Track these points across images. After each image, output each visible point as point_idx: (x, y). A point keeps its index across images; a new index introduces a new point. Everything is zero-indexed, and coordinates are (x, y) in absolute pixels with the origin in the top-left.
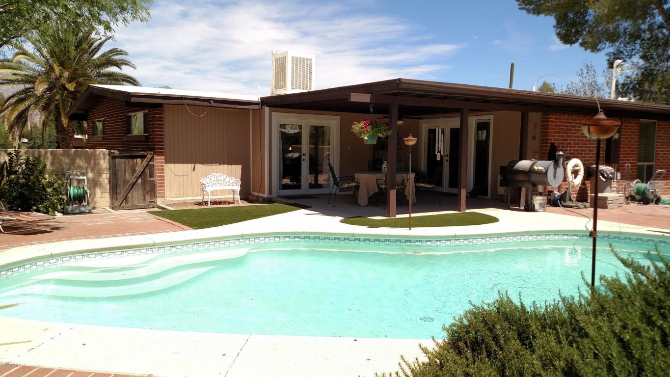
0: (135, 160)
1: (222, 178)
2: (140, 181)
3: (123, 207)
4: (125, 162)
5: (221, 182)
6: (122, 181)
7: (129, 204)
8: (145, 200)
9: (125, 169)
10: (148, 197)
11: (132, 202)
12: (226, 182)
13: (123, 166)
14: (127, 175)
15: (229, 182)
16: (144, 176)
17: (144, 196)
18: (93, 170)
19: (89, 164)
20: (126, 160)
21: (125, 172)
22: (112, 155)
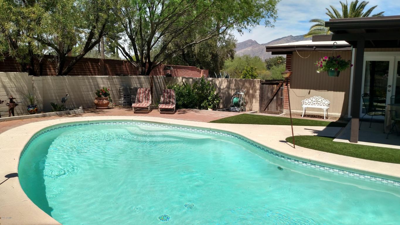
0: (273, 86)
1: (320, 100)
2: (275, 98)
3: (266, 112)
4: (268, 86)
5: (319, 103)
6: (266, 97)
7: (269, 111)
8: (277, 109)
9: (268, 90)
10: (279, 108)
11: (271, 110)
12: (323, 103)
13: (267, 89)
14: (269, 94)
15: (324, 103)
16: (278, 95)
17: (277, 107)
18: (252, 89)
19: (251, 85)
20: (269, 85)
21: (268, 92)
22: (262, 82)
